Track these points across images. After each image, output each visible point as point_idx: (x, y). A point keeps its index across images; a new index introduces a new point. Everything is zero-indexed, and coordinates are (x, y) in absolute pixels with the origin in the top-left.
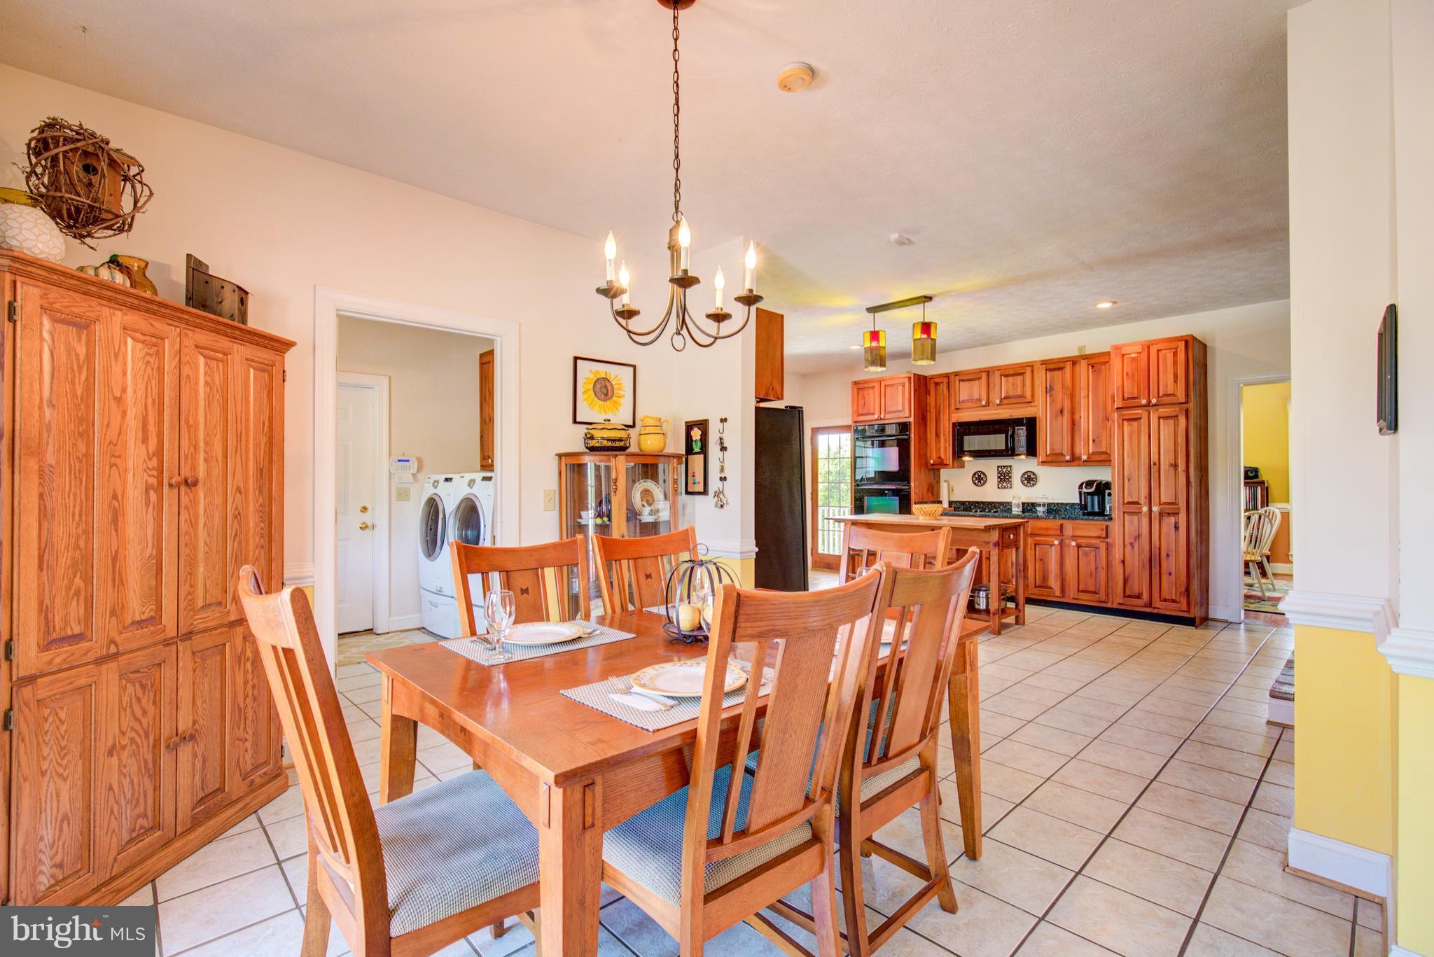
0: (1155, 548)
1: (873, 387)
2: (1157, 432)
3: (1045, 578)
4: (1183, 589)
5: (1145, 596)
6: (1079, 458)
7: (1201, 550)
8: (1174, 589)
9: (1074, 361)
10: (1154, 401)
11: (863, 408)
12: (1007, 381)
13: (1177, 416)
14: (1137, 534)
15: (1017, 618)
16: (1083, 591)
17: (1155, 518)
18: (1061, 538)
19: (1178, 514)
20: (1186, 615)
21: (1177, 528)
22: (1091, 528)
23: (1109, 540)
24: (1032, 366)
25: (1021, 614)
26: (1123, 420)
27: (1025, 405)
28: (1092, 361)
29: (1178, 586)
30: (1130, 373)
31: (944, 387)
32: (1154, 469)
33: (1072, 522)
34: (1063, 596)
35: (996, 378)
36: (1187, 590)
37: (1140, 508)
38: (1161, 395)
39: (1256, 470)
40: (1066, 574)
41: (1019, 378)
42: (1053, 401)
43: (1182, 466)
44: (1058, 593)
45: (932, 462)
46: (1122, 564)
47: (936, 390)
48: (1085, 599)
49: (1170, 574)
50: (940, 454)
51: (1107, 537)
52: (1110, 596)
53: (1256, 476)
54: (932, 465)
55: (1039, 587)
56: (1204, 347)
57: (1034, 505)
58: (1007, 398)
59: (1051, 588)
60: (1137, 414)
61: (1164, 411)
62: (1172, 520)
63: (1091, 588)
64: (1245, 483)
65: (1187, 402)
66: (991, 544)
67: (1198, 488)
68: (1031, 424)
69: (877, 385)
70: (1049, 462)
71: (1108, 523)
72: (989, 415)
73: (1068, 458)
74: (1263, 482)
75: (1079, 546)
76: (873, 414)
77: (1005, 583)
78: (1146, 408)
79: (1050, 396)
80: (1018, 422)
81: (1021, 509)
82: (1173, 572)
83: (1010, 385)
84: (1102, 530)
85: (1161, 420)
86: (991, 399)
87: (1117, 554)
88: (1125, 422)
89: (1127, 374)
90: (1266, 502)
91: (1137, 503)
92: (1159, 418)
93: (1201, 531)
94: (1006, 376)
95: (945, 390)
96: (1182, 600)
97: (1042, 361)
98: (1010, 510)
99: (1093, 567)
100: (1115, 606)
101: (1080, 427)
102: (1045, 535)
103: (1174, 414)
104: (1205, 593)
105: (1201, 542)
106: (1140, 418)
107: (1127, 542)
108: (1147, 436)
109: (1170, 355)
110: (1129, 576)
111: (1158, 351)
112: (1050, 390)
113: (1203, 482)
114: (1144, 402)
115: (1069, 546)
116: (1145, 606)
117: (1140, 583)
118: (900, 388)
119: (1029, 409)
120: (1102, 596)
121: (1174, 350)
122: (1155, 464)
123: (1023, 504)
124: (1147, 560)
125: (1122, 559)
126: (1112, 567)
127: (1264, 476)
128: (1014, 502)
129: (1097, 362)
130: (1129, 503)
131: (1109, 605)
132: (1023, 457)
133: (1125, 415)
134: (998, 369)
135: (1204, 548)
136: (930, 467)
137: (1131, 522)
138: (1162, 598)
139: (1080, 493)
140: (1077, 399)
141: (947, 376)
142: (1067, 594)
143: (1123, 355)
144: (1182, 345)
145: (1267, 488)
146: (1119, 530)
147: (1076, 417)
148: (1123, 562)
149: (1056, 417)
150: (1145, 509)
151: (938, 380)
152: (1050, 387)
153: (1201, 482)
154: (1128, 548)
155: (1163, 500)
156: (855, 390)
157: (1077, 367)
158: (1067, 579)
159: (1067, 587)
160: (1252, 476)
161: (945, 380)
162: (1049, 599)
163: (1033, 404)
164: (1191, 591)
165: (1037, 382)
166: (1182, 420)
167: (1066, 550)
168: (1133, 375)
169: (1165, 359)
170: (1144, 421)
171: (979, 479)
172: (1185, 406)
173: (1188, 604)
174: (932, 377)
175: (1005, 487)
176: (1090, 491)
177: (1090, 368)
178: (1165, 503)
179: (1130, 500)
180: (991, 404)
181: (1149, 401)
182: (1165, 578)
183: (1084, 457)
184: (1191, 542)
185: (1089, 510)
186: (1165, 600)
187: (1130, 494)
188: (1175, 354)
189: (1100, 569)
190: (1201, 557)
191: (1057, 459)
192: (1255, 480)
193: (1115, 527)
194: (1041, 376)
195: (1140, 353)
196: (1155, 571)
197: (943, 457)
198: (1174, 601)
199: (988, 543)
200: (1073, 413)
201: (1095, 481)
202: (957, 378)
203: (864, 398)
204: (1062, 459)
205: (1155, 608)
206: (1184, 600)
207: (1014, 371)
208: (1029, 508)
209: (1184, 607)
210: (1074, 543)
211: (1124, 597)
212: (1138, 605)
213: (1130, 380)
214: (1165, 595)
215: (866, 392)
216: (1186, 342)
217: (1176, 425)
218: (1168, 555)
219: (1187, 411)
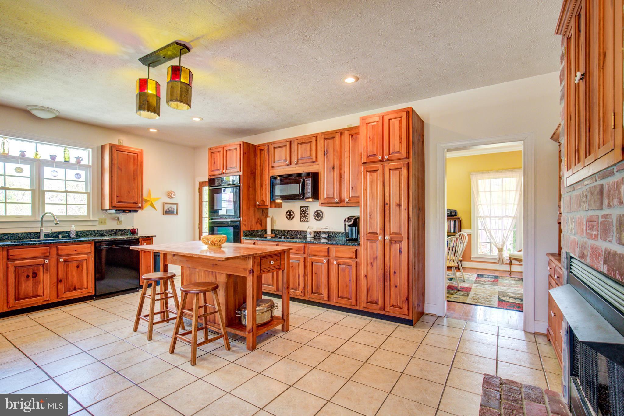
0: (387, 267)
1: (220, 151)
2: (388, 180)
3: (318, 287)
4: (405, 298)
5: (380, 302)
6: (344, 201)
7: (418, 267)
8: (399, 298)
9: (341, 133)
10: (386, 157)
11: (214, 166)
12: (301, 147)
13: (401, 168)
14: (375, 256)
15: (283, 326)
16: (341, 297)
17: (387, 244)
18: (328, 258)
19: (402, 241)
20: (407, 317)
21: (401, 252)
22: (347, 251)
23: (358, 260)
24: (316, 137)
25: (285, 323)
26: (367, 171)
27: (312, 164)
28: (352, 132)
29: (401, 295)
30: (371, 137)
31: (265, 152)
32: (387, 208)
33: (336, 246)
34: (329, 300)
35: (295, 146)
36: (407, 299)
37: (377, 237)
38: (391, 153)
39: (455, 211)
40: (331, 285)
41: (309, 145)
42: (328, 161)
43: (404, 206)
44: (326, 298)
45: (258, 203)
46: (365, 278)
47: (261, 154)
48: (342, 303)
49: (396, 287)
50: (262, 198)
51: (356, 258)
52: (358, 301)
53: (455, 215)
54: (259, 205)
55: (314, 293)
56: (423, 123)
57: (320, 233)
58: (302, 159)
59: (321, 294)
60: (376, 167)
61: (393, 164)
62: (398, 246)
63: (346, 295)
64: (447, 218)
65: (408, 158)
66: (247, 271)
67: (417, 222)
68: (315, 177)
69: (221, 150)
70: (327, 203)
71: (357, 248)
72: (291, 171)
73: (337, 200)
74: (459, 218)
75: (339, 264)
76: (219, 170)
77: (294, 290)
78: (382, 163)
79: (327, 157)
80: (306, 175)
81: (312, 236)
82: (398, 285)
83: (303, 150)
84: (353, 252)
85: (391, 172)
86: (292, 160)
87: (363, 272)
88: (368, 173)
89: (369, 137)
90: (460, 230)
91: (375, 233)
92: (390, 170)
93: (419, 253)
94: (301, 144)
95: (266, 154)
96: (404, 306)
97: (322, 133)
98: (305, 237)
99: (348, 280)
100: (361, 309)
101: (344, 178)
102: (318, 256)
103: (399, 167)
104: (421, 296)
105: (419, 261)
106: (378, 170)
107: (369, 262)
108: (382, 183)
109: (396, 122)
110: (370, 286)
111: (389, 119)
112: (326, 153)
113: (420, 218)
114: (380, 158)
115: (333, 264)
116: (380, 310)
117: (377, 294)
118: (235, 151)
119: (314, 166)
120: (353, 301)
121: (399, 119)
122: (387, 204)
123: (314, 232)
124: (381, 276)
125: (366, 274)
126: (359, 280)
127: (459, 215)
128: (308, 231)
129: (353, 132)
130: (370, 233)
131: (358, 308)
132: (311, 200)
133: (367, 168)
134: (296, 139)
135: (421, 265)
136: (258, 207)
137: (372, 247)
138: (391, 305)
139: (345, 225)
140: (342, 159)
141: (267, 145)
142: (331, 299)
143: (367, 124)
144: (405, 114)
145: (461, 221)
146: (364, 253)
147: (342, 172)
148: (366, 276)
149: (330, 171)
150: (380, 238)
151: (262, 148)
152: (327, 150)
153: (418, 218)
154: (369, 266)
155: (392, 232)
156: (210, 153)
157: (343, 136)
158: (332, 288)
159: (332, 294)
160: (452, 215)
161: (266, 147)
162: (321, 302)
163: (316, 163)
164: (410, 300)
165: (319, 148)
166: (405, 171)
167: (331, 266)
168: (373, 138)
169: (394, 125)
170: (380, 172)
171: (290, 215)
172: (406, 161)
173: (408, 309)
174: (259, 146)
175: (304, 221)
176: (350, 223)
177: (351, 136)
178: (394, 234)
179: (371, 231)
180: (292, 164)
181: (383, 157)
182: (393, 289)
183: (347, 200)
184: (410, 263)
185: (350, 237)
186: (393, 306)
187: (371, 227)
188: (400, 122)
189: (352, 281)
190: (418, 272)
191: (331, 201)
192: (455, 217)
193: (361, 250)
194: (321, 142)
195: (377, 122)
196: (387, 284)
197: (265, 200)
198: (399, 307)
199: (246, 270)
200: (340, 169)
201: (353, 217)
202: (273, 146)
203: (214, 158)
204: (333, 201)
205: (387, 311)
206: (405, 306)
207: (306, 141)
208: (317, 235)
209: (406, 312)
210: (335, 263)
211: (367, 302)
212: (375, 309)
213: (371, 142)
214: (393, 302)
215: (215, 155)
216: (408, 112)
217: (401, 175)
218: (395, 273)
219: (408, 164)
